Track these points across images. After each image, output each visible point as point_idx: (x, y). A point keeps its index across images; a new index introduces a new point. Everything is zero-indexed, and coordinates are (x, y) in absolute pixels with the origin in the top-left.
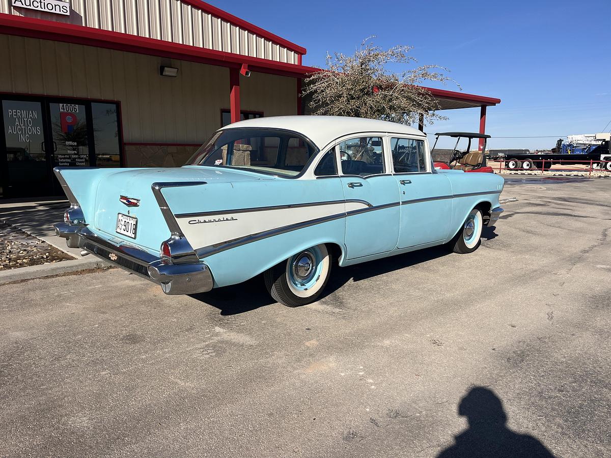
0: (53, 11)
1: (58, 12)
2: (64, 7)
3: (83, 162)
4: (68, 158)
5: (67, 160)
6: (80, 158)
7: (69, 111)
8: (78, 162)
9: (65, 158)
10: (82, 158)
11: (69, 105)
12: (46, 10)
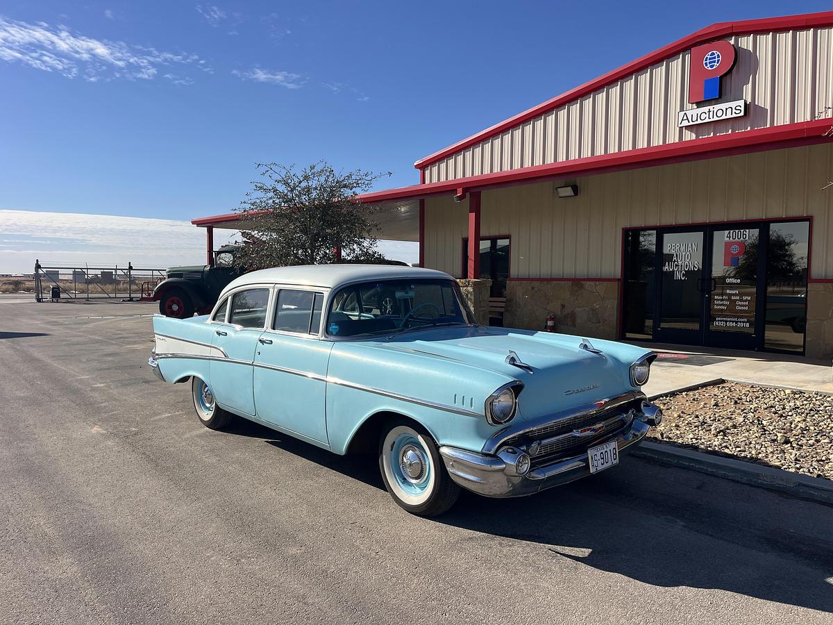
0: (724, 117)
1: (729, 116)
2: (737, 108)
3: (746, 306)
4: (726, 300)
5: (724, 302)
6: (741, 300)
7: (742, 238)
8: (738, 305)
9: (722, 300)
10: (744, 301)
11: (737, 231)
12: (716, 119)
